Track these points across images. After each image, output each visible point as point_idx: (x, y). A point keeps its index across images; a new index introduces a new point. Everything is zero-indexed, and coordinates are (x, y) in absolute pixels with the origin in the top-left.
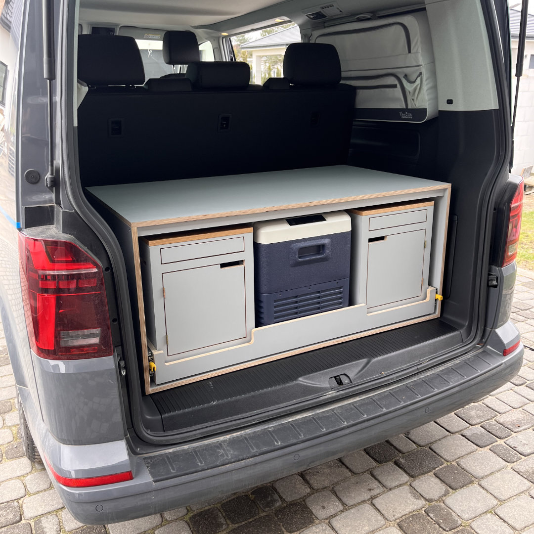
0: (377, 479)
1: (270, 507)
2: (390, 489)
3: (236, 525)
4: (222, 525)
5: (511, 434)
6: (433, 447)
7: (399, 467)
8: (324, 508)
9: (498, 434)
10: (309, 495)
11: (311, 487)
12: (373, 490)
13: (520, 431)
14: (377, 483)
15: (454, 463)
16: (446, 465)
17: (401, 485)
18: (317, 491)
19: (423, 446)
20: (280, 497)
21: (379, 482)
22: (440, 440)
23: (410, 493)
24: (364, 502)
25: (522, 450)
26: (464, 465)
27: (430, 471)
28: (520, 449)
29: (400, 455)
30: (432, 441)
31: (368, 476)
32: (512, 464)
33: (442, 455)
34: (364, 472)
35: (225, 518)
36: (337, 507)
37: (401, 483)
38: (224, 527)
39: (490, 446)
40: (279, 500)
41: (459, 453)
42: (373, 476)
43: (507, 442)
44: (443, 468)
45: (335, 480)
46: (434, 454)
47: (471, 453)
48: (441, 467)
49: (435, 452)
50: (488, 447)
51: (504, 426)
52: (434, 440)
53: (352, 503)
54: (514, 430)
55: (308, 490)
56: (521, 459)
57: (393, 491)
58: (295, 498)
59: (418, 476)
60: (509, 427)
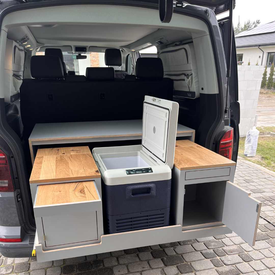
0: (149, 264)
1: (97, 268)
2: (153, 269)
3: (80, 272)
4: (74, 271)
5: (226, 255)
6: (183, 255)
7: (162, 261)
8: (119, 271)
9: (219, 254)
10: (116, 266)
11: (119, 263)
12: (145, 268)
13: (231, 255)
14: (148, 266)
15: (189, 263)
16: (185, 263)
17: (158, 268)
18: (121, 265)
19: (179, 254)
20: (103, 265)
21: (150, 265)
22: (188, 253)
23: (160, 272)
24: (138, 272)
25: (226, 263)
26: (193, 265)
27: (175, 265)
28: (225, 262)
29: (166, 256)
30: (184, 253)
31: (146, 262)
32: (217, 268)
33: (185, 259)
34: (146, 261)
35: (77, 269)
36: (125, 272)
37: (159, 267)
38: (75, 272)
39: (212, 259)
40: (102, 266)
41: (194, 259)
42: (148, 263)
43: (221, 258)
44: (182, 264)
45: (130, 262)
46: (182, 258)
47: (200, 260)
48: (181, 264)
49: (183, 257)
50: (210, 259)
51: (224, 251)
52: (186, 252)
53: (132, 272)
54: (228, 254)
55: (117, 264)
56: (223, 266)
57: (153, 270)
58: (109, 266)
59: (169, 266)
60: (227, 252)
